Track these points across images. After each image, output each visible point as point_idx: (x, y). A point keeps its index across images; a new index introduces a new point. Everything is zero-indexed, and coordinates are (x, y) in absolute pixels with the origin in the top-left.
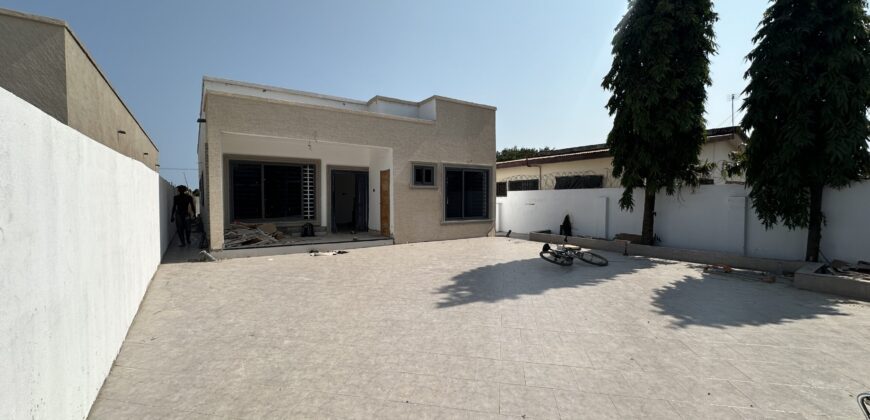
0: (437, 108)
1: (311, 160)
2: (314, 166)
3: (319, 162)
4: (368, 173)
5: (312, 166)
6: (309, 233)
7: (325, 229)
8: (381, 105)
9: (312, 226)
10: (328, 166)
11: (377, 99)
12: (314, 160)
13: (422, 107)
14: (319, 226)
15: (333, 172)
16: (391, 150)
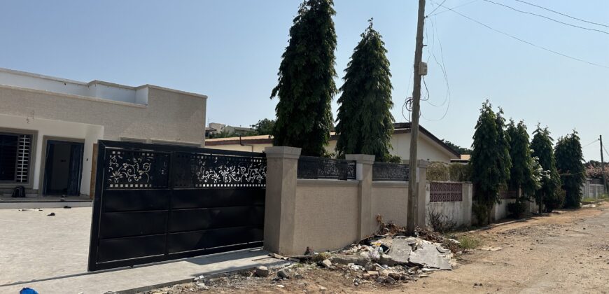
0: (149, 93)
1: (27, 130)
2: (30, 136)
3: (36, 132)
4: (83, 144)
5: (28, 136)
6: (20, 195)
7: (37, 192)
8: (99, 88)
9: (23, 188)
10: (45, 137)
11: (95, 82)
12: (31, 131)
13: (138, 91)
14: (31, 189)
15: (49, 142)
16: (103, 127)
